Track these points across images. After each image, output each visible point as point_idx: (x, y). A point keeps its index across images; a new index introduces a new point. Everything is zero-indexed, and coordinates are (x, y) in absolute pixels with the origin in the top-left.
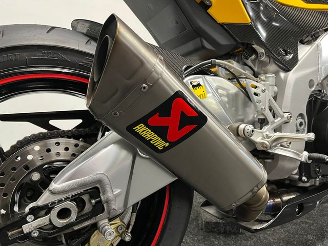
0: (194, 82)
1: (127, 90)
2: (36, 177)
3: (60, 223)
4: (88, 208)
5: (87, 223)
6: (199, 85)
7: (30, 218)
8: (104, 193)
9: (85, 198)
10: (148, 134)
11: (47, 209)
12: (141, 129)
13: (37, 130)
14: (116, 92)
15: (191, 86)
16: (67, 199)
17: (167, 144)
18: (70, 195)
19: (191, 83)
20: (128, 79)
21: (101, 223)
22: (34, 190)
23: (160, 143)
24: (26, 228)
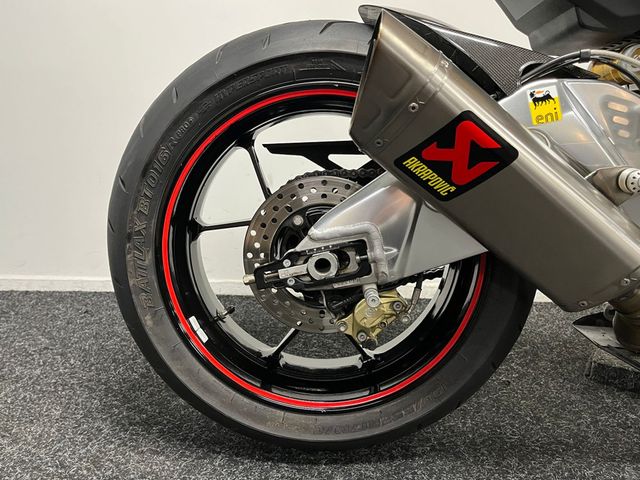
0: (538, 92)
1: (392, 111)
2: (298, 221)
3: (318, 275)
4: (353, 268)
5: (349, 284)
6: (547, 97)
7: (287, 263)
8: (372, 249)
9: (351, 254)
10: (424, 172)
11: (307, 256)
12: (412, 163)
13: (313, 167)
14: (378, 115)
15: (530, 100)
16: (326, 248)
17: (453, 189)
18: (330, 244)
19: (532, 95)
20: (393, 97)
21: (366, 287)
23: (443, 187)
24: (282, 274)
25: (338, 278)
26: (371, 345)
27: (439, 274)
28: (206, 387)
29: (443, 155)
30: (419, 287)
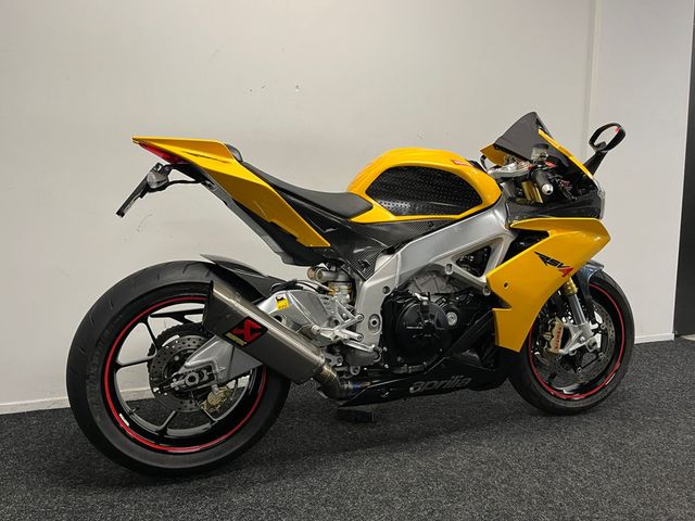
0: (279, 297)
2: (177, 358)
3: (190, 384)
4: (206, 378)
5: (205, 386)
6: (282, 299)
7: (174, 380)
8: (214, 369)
9: (205, 372)
10: (234, 338)
11: (184, 375)
12: (229, 335)
15: (276, 300)
16: (193, 371)
17: (246, 343)
18: (195, 369)
19: (277, 298)
21: (213, 386)
22: (175, 366)
23: (242, 343)
24: (172, 385)
25: (199, 384)
26: (216, 414)
27: (248, 373)
28: (131, 450)
29: (240, 331)
30: (237, 383)
